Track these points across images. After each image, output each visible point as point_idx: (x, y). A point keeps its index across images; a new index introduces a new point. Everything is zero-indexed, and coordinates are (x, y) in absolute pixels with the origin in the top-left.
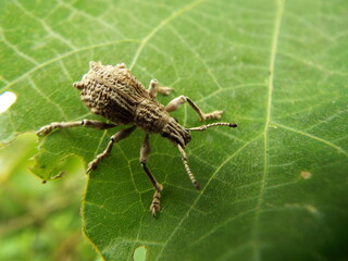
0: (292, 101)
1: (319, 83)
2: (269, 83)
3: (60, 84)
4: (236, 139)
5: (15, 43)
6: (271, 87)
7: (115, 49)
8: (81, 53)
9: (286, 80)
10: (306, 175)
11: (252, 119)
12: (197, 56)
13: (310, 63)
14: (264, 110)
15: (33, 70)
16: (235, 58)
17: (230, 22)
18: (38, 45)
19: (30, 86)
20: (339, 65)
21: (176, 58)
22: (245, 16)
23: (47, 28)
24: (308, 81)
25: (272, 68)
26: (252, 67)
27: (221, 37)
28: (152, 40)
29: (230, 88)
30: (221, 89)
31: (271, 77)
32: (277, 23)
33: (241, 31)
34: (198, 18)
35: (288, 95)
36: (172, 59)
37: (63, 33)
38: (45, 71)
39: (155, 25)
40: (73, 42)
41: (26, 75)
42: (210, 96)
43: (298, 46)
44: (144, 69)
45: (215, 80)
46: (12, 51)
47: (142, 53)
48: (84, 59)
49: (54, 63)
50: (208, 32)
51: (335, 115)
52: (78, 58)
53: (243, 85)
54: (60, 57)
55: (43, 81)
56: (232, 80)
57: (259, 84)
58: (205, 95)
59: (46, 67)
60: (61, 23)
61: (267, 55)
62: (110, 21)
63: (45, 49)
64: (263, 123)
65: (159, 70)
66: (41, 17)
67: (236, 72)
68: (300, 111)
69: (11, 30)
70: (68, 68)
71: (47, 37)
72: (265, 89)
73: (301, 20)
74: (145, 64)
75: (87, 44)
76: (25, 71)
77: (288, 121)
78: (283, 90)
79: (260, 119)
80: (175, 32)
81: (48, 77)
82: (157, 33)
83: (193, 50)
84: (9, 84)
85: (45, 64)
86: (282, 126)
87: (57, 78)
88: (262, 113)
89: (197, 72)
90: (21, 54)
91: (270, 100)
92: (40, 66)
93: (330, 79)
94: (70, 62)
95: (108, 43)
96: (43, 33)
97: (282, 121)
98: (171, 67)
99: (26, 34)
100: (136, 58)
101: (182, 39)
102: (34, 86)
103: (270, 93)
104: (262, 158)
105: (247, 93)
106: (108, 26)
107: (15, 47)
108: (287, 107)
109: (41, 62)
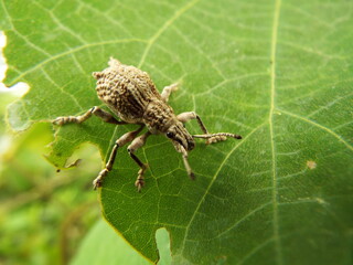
0: (294, 87)
1: (320, 68)
2: (272, 71)
3: (73, 77)
4: (243, 126)
5: (25, 33)
6: (273, 76)
7: (124, 47)
8: (92, 49)
9: (287, 67)
10: (312, 165)
11: (257, 106)
12: (201, 52)
13: (310, 50)
14: (268, 97)
15: (45, 62)
16: (237, 51)
17: (230, 18)
18: (49, 37)
19: (43, 77)
20: (337, 49)
21: (181, 56)
22: (244, 11)
23: (56, 20)
24: (309, 67)
25: (273, 58)
26: (255, 58)
27: (222, 33)
28: (159, 40)
29: (234, 79)
30: (226, 81)
31: (273, 66)
32: (276, 15)
33: (241, 25)
34: (200, 16)
35: (289, 81)
36: (178, 57)
37: (72, 27)
38: (57, 63)
39: (159, 26)
40: (83, 36)
41: (39, 66)
42: (216, 88)
43: (297, 35)
44: (153, 66)
45: (220, 73)
46: (23, 42)
47: (149, 53)
48: (96, 54)
49: (66, 56)
50: (210, 30)
51: (335, 101)
52: (90, 52)
53: (247, 75)
54: (71, 51)
55: (56, 72)
56: (235, 71)
57: (262, 73)
58: (211, 87)
59: (58, 59)
60: (69, 15)
61: (268, 46)
62: (118, 18)
63: (56, 41)
64: (267, 111)
65: (167, 67)
66: (50, 8)
67: (239, 64)
68: (302, 97)
69: (20, 20)
70: (80, 62)
71: (57, 29)
72: (268, 77)
73: (299, 10)
74: (153, 62)
75: (97, 40)
76: (38, 62)
77: (291, 107)
78: (285, 77)
79: (265, 106)
80: (179, 33)
81: (60, 70)
82: (163, 34)
83: (197, 47)
84: (22, 74)
85: (57, 56)
86: (286, 112)
87: (70, 70)
88: (266, 100)
89: (202, 67)
90: (32, 45)
91: (273, 86)
92: (53, 58)
93: (329, 63)
94: (81, 56)
95: (117, 41)
96: (52, 26)
97: (285, 107)
98: (177, 65)
99: (35, 25)
100: (144, 57)
101: (186, 39)
102: (48, 77)
103: (273, 80)
104: (269, 145)
105: (251, 82)
106: (116, 22)
107: (25, 38)
108: (290, 93)
109: (53, 54)
